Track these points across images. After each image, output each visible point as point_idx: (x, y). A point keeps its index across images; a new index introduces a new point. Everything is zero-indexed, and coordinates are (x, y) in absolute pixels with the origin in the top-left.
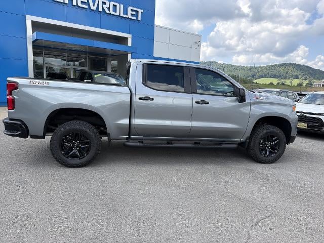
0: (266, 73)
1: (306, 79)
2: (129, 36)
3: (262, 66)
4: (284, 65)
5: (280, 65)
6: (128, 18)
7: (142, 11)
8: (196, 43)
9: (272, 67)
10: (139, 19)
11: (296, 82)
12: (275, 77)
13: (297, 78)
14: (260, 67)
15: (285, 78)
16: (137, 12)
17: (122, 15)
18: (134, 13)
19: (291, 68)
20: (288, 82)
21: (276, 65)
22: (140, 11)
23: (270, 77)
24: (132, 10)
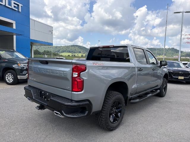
0: (65, 50)
1: (84, 53)
2: (14, 22)
3: (62, 46)
4: (73, 46)
5: (72, 46)
6: (12, 9)
7: (22, 5)
8: (50, 31)
9: (68, 47)
10: (20, 11)
11: (80, 55)
12: (70, 52)
13: (80, 53)
14: (61, 46)
15: (75, 53)
16: (18, 5)
17: (7, 5)
18: (16, 6)
19: (77, 48)
20: (76, 55)
21: (70, 46)
22: (20, 5)
23: (67, 52)
24: (14, 3)
